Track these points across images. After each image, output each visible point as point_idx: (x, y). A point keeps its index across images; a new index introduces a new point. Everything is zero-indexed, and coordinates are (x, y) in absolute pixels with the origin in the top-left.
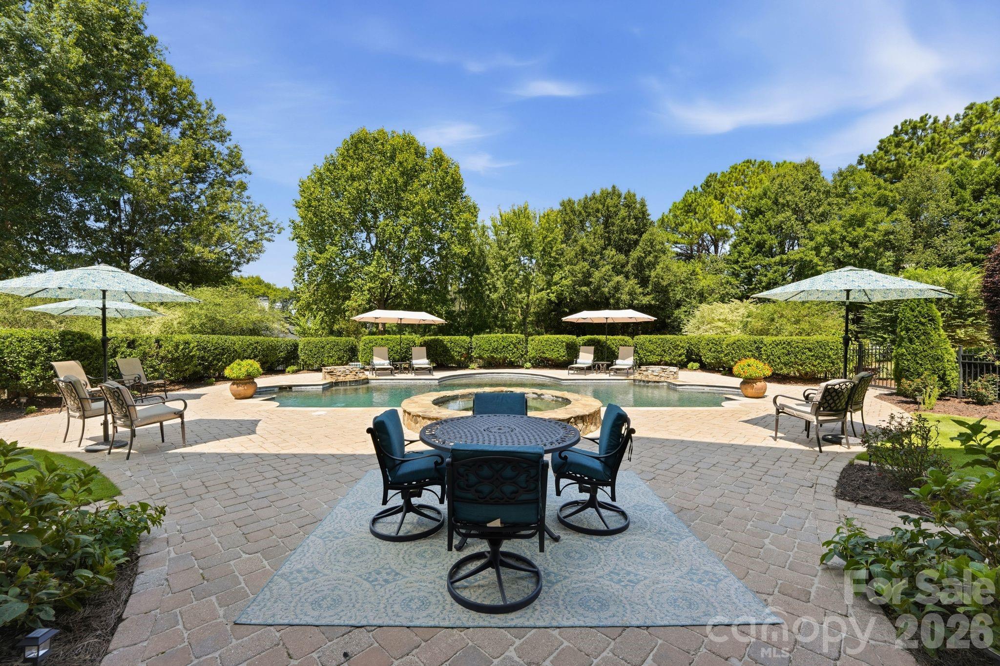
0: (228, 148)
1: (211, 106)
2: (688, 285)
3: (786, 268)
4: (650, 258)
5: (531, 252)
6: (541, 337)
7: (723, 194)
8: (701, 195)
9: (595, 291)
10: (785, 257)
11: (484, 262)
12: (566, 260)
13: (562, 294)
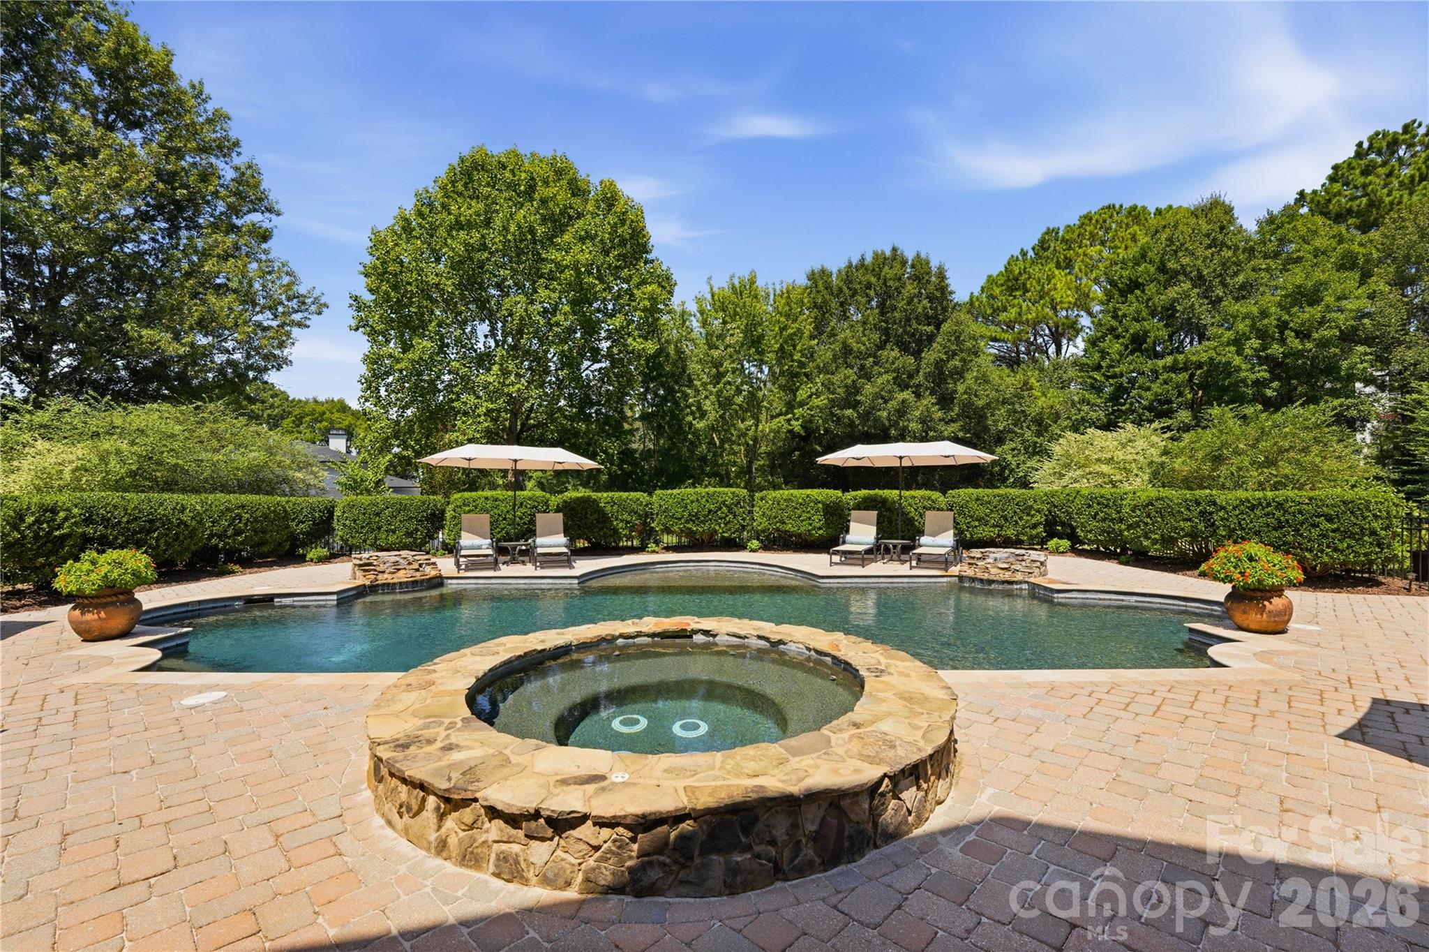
0: (237, 169)
1: (201, 92)
2: (1017, 406)
3: (1184, 376)
4: (956, 362)
5: (762, 353)
6: (778, 493)
7: (1071, 260)
8: (1033, 263)
9: (865, 416)
10: (1181, 357)
11: (684, 368)
12: (818, 367)
13: (811, 421)
